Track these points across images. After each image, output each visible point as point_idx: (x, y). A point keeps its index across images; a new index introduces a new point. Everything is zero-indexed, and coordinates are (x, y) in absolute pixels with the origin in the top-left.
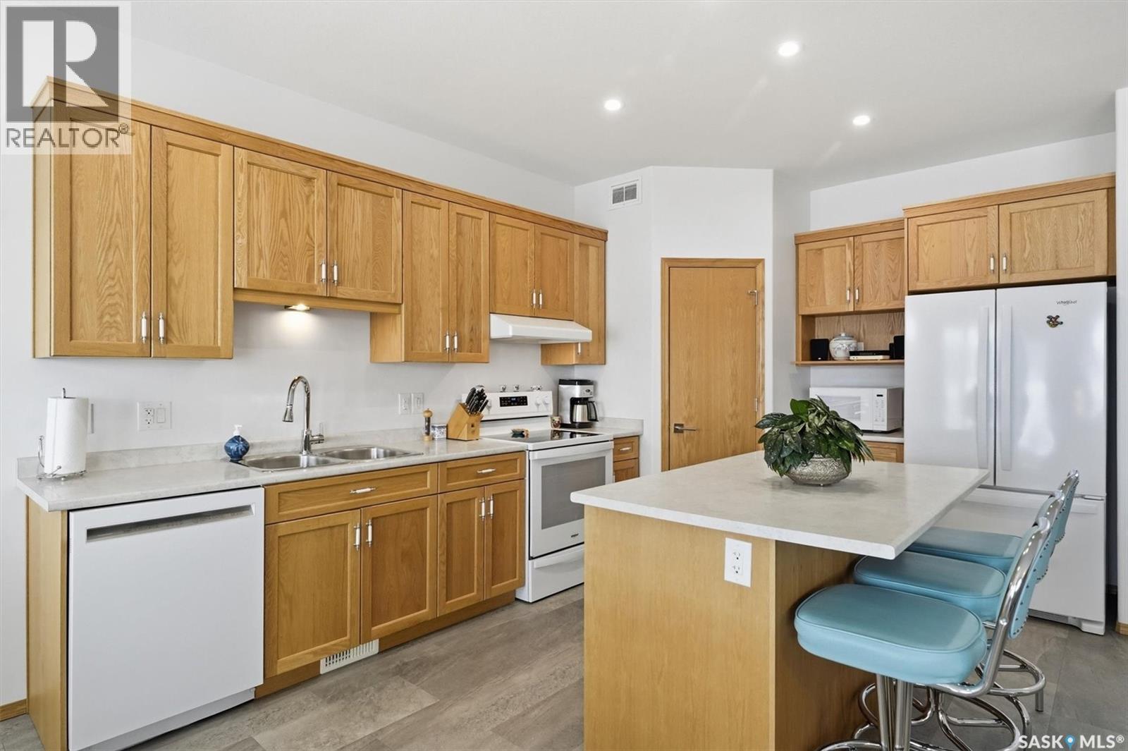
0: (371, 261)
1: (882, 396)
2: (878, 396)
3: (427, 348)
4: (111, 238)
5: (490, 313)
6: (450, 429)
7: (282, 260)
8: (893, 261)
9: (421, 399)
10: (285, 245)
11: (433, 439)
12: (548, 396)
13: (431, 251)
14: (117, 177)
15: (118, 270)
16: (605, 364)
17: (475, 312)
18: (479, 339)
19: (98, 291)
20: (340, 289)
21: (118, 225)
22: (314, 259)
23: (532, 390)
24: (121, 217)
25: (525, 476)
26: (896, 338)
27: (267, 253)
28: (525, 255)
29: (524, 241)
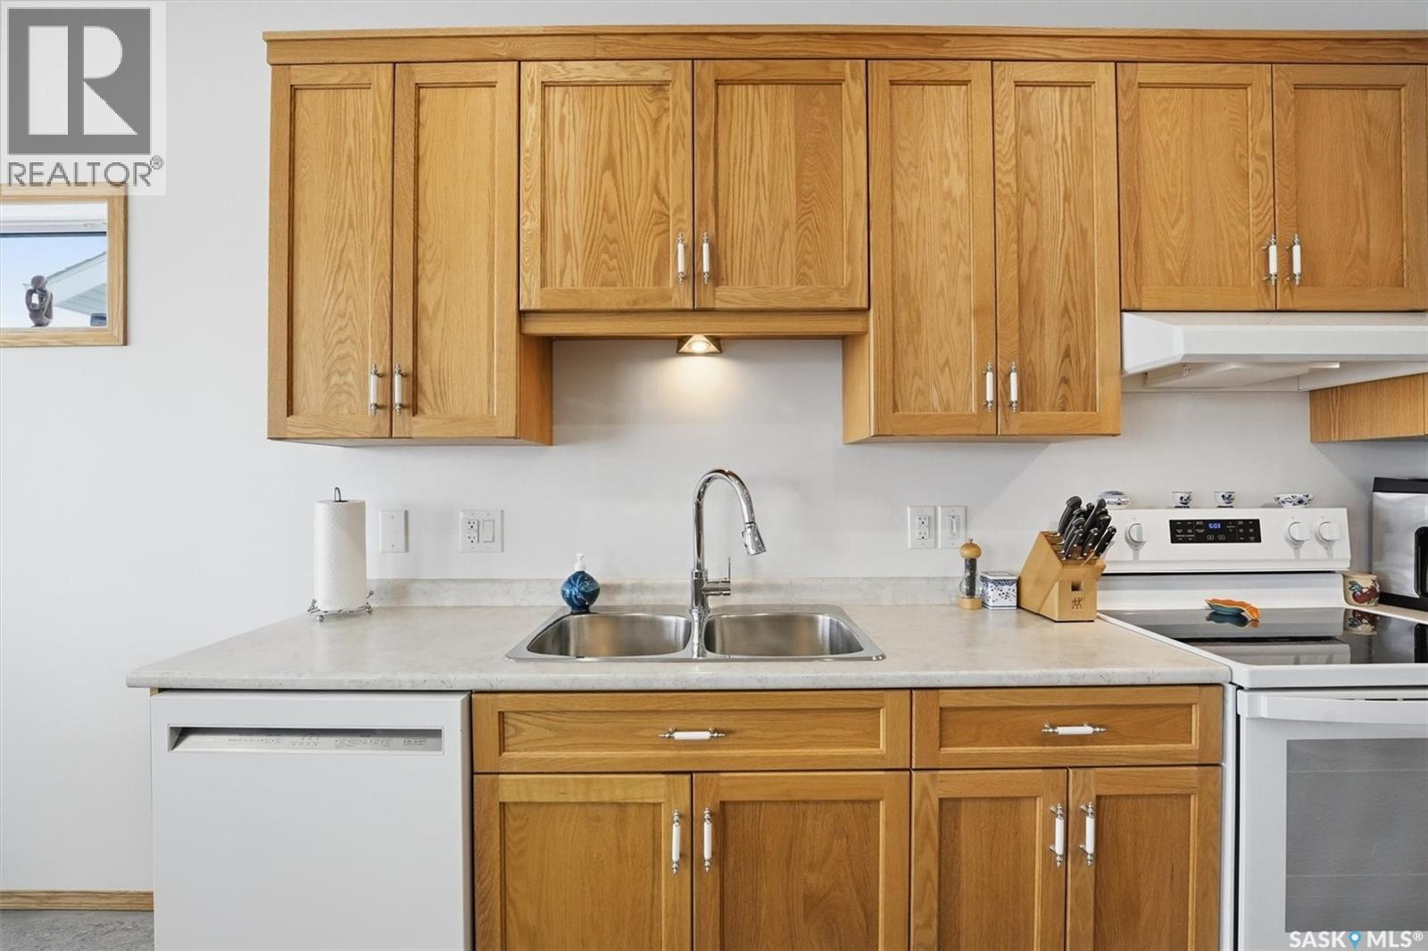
0: (793, 226)
3: (936, 404)
4: (342, 252)
5: (1122, 311)
6: (1026, 589)
7: (606, 250)
9: (963, 519)
10: (612, 219)
11: (984, 605)
12: (1336, 523)
13: (946, 183)
14: (350, 156)
15: (351, 302)
17: (1077, 312)
18: (1089, 378)
19: (324, 336)
20: (722, 291)
21: (351, 230)
22: (669, 237)
23: (1280, 504)
24: (354, 218)
25: (1222, 757)
27: (578, 240)
28: (1239, 149)
29: (1234, 116)
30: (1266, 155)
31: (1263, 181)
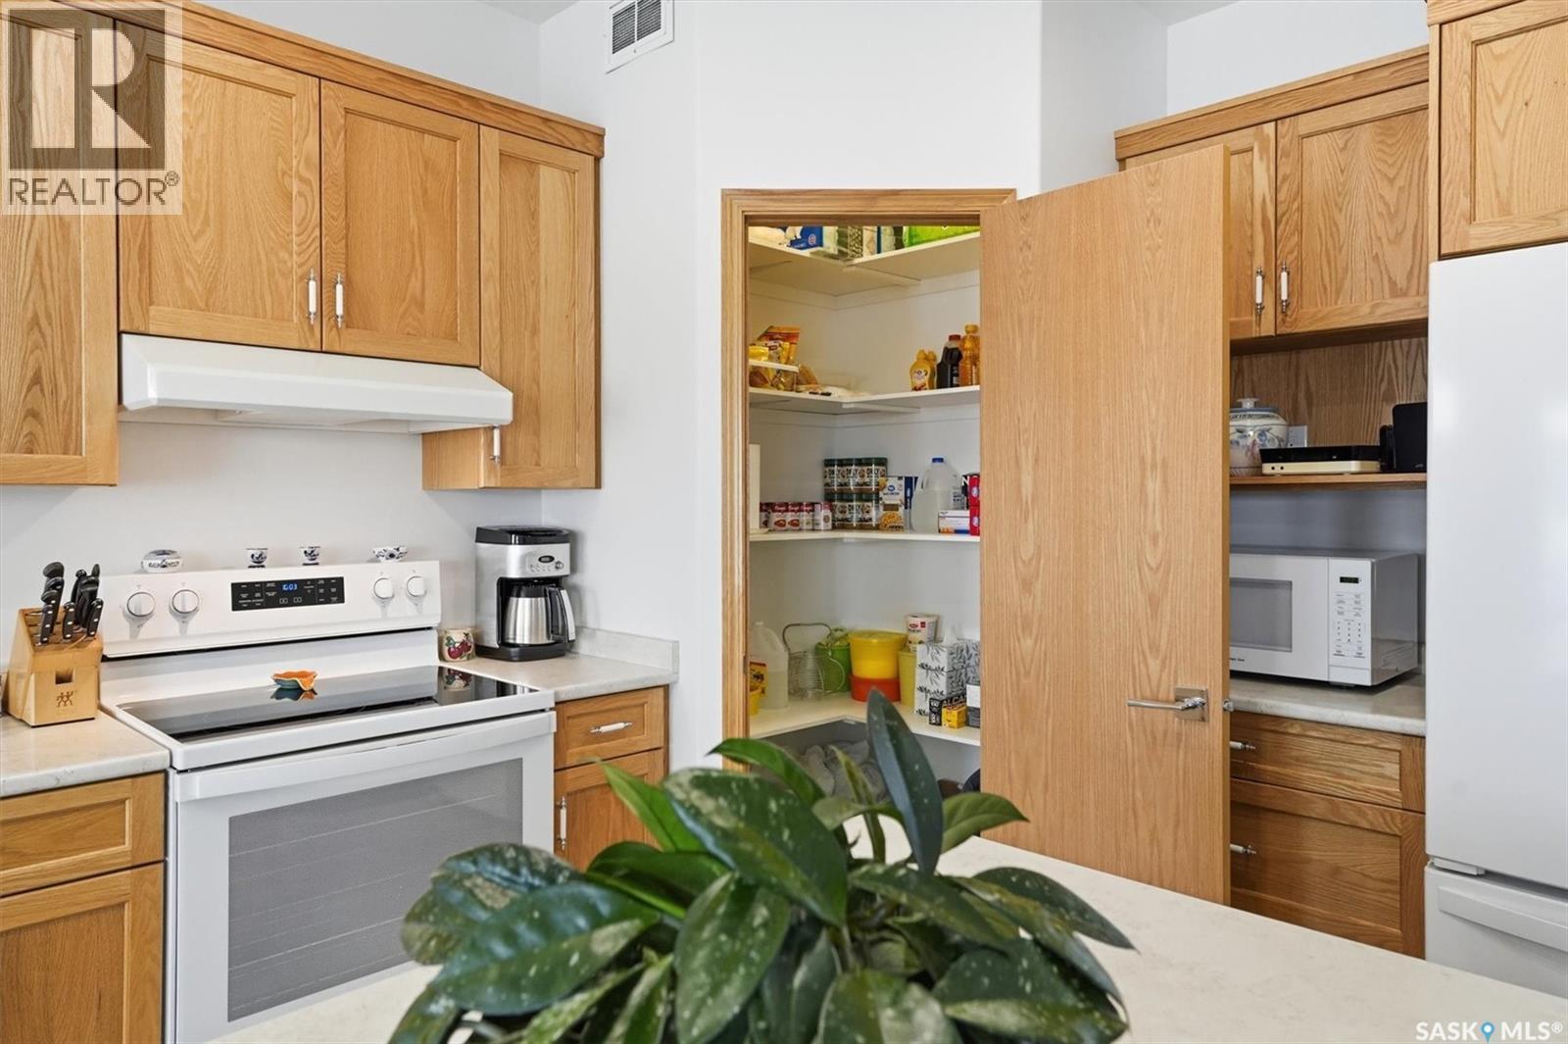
1: (1356, 580)
2: (1343, 580)
5: (121, 332)
8: (1391, 181)
16: (598, 485)
17: (53, 326)
18: (71, 412)
23: (365, 558)
26: (1398, 411)
28: (281, 165)
29: (275, 125)
30: (312, 178)
31: (307, 206)
